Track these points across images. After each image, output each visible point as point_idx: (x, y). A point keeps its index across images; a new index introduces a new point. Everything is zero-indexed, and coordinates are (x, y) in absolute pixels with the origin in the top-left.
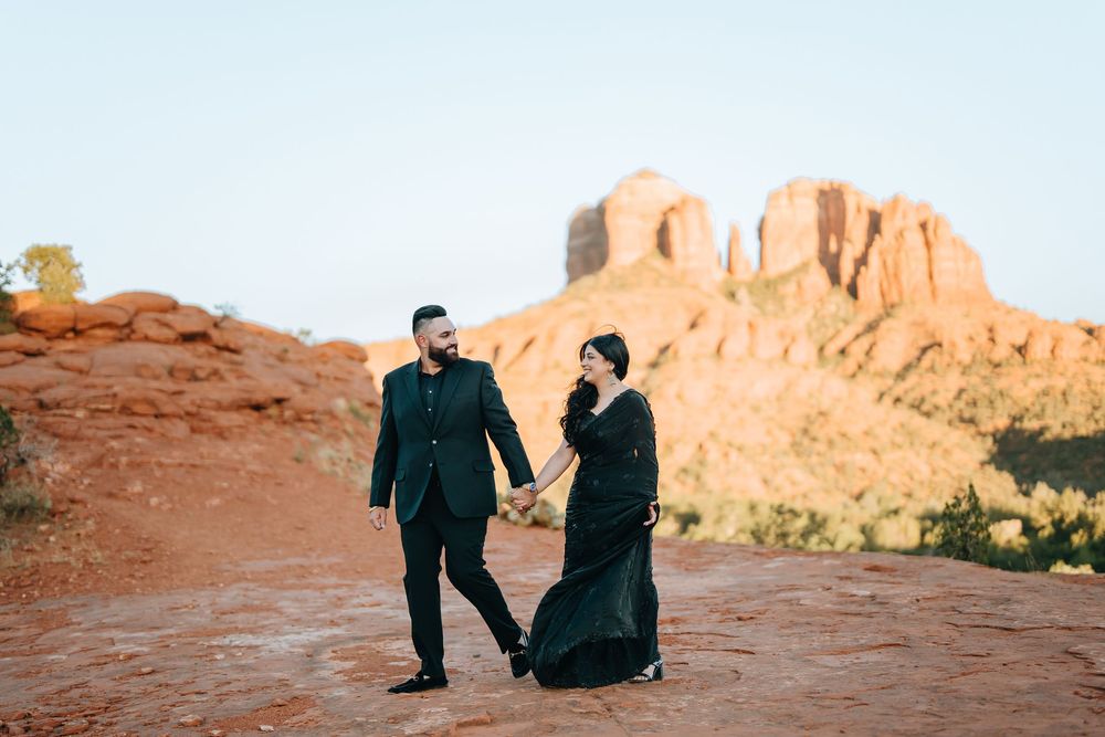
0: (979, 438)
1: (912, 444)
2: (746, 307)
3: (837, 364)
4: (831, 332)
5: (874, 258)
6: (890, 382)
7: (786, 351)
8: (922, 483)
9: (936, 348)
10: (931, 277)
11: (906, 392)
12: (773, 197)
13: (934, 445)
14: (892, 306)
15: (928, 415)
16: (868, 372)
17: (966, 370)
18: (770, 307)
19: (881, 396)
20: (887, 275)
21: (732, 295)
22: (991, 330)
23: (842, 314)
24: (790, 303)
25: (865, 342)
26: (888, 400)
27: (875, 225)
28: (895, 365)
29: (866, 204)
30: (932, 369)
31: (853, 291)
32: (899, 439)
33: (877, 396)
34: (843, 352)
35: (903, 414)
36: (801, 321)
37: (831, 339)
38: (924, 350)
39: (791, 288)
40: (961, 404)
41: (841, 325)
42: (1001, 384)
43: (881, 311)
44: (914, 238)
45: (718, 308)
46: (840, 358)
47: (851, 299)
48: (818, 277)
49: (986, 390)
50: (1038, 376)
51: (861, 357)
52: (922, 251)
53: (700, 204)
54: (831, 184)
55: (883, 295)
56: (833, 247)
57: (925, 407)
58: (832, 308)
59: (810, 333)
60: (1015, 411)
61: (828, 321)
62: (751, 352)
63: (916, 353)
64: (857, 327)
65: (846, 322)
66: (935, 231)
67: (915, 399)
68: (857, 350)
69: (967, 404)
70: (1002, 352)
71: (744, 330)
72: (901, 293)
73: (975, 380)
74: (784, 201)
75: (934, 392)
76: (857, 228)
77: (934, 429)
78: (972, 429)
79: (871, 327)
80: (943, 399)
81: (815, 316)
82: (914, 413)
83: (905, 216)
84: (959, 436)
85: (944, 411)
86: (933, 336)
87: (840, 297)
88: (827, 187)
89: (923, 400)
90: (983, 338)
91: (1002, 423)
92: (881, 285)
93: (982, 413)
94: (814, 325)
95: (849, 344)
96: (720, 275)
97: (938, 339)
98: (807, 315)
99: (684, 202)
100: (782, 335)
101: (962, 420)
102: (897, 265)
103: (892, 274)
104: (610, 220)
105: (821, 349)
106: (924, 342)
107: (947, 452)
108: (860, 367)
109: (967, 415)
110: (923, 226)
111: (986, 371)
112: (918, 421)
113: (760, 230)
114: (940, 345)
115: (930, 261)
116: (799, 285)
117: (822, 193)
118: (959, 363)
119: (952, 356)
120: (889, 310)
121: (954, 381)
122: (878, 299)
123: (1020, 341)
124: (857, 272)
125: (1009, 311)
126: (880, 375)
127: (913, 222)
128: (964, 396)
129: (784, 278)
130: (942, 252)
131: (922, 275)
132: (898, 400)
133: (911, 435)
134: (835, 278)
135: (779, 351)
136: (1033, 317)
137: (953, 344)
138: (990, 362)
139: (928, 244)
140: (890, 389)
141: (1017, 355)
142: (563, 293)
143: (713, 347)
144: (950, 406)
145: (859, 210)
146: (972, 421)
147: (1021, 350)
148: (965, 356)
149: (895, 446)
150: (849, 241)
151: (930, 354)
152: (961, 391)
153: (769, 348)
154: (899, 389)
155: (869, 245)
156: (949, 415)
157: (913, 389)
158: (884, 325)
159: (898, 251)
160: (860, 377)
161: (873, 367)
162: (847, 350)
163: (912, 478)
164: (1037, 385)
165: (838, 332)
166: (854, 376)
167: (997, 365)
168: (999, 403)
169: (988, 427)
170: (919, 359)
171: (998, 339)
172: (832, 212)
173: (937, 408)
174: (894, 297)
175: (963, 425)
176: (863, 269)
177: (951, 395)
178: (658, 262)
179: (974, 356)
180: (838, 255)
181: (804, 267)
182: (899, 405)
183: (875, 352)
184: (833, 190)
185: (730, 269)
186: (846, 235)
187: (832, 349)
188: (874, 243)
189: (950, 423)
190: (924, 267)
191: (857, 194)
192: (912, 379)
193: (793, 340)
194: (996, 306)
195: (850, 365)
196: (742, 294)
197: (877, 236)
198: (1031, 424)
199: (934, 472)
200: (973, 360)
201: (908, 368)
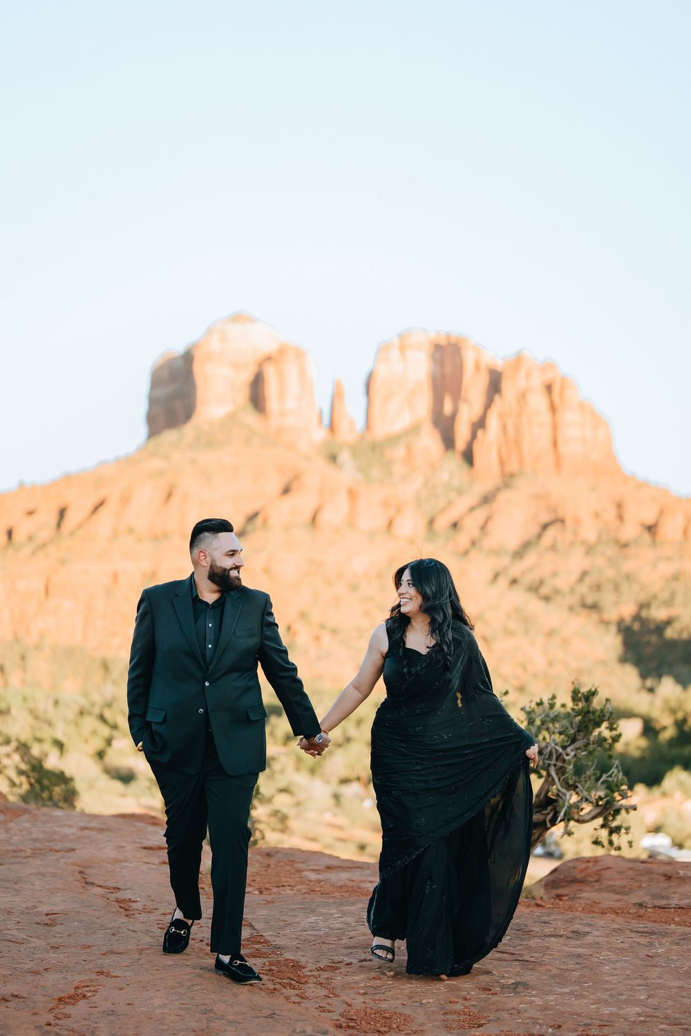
0: (602, 627)
1: (526, 632)
2: (348, 472)
3: (448, 539)
4: (442, 503)
5: (493, 422)
6: (506, 560)
7: (390, 523)
8: (535, 676)
9: (558, 525)
10: (555, 444)
11: (523, 573)
12: (383, 349)
13: (550, 634)
14: (512, 476)
15: (547, 599)
16: (482, 549)
17: (590, 550)
18: (376, 472)
19: (496, 576)
20: (507, 441)
21: (333, 458)
22: (619, 506)
23: (455, 482)
24: (398, 469)
25: (481, 514)
26: (503, 582)
27: (495, 385)
28: (513, 542)
29: (485, 361)
30: (553, 548)
31: (468, 457)
32: (512, 625)
33: (490, 576)
34: (455, 525)
35: (519, 597)
36: (410, 489)
37: (443, 510)
38: (545, 527)
39: (399, 452)
40: (583, 588)
41: (453, 495)
42: (628, 566)
43: (499, 481)
44: (538, 401)
45: (317, 470)
46: (452, 533)
47: (465, 467)
48: (430, 440)
49: (610, 573)
50: (668, 559)
51: (475, 533)
52: (545, 416)
53: (300, 355)
54: (448, 337)
55: (502, 463)
56: (448, 408)
57: (545, 590)
58: (444, 476)
59: (419, 503)
60: (643, 597)
61: (439, 491)
62: (351, 521)
63: (535, 530)
64: (472, 498)
65: (460, 492)
66: (561, 395)
67: (533, 581)
68: (471, 525)
69: (591, 588)
70: (630, 531)
71: (343, 498)
72: (521, 463)
73: (599, 561)
74: (395, 354)
75: (555, 574)
76: (475, 388)
77: (551, 615)
78: (594, 616)
79: (487, 499)
80: (564, 581)
81: (426, 484)
82: (531, 596)
83: (528, 376)
84: (580, 623)
85: (564, 596)
86: (555, 510)
87: (453, 465)
88: (443, 342)
89: (541, 582)
90: (611, 514)
91: (627, 610)
92: (500, 452)
93: (607, 598)
94: (424, 494)
95: (462, 518)
96: (320, 434)
97: (561, 514)
98: (417, 482)
99: (282, 351)
100: (386, 504)
101: (584, 605)
102: (517, 429)
103: (513, 441)
104: (197, 368)
105: (431, 522)
106: (545, 518)
107: (565, 642)
108: (473, 543)
109: (590, 600)
110: (549, 388)
111: (611, 551)
112: (534, 605)
113: (368, 386)
114: (562, 521)
115: (555, 427)
116: (409, 450)
117: (438, 347)
118: (583, 542)
119: (576, 534)
120: (508, 480)
121: (577, 562)
122: (495, 469)
123: (650, 519)
124: (474, 437)
125: (641, 485)
126: (496, 552)
127: (537, 381)
128: (588, 579)
129: (393, 440)
130: (569, 417)
131: (545, 443)
132: (514, 582)
133: (527, 621)
134: (449, 442)
135: (381, 522)
136: (665, 493)
137: (577, 521)
138: (617, 541)
139: (553, 408)
140: (505, 569)
141: (647, 537)
142: (141, 449)
143: (307, 516)
144: (572, 590)
145: (477, 366)
146: (594, 607)
147: (651, 529)
148: (590, 534)
149: (509, 633)
150: (466, 401)
151: (552, 532)
152: (585, 574)
153: (370, 518)
154: (517, 569)
155: (488, 405)
156: (574, 599)
157: (531, 570)
158: (503, 497)
159: (520, 414)
160: (473, 554)
161: (487, 543)
162: (460, 524)
163: (525, 669)
164: (666, 569)
165: (450, 503)
166: (466, 553)
167: (625, 546)
168: (625, 587)
169: (612, 614)
170: (539, 536)
171: (627, 516)
172: (448, 369)
173: (557, 591)
174: (513, 466)
175: (584, 612)
176: (480, 433)
177: (573, 578)
178: (251, 417)
179: (600, 535)
180: (453, 418)
181: (415, 429)
182: (515, 587)
183: (490, 527)
184: (449, 344)
185: (332, 428)
186: (463, 394)
187: (443, 523)
188: (493, 404)
189: (571, 608)
190: (547, 433)
191: (476, 349)
192: (531, 558)
193: (399, 511)
194: (627, 479)
195: (463, 539)
196: (345, 457)
197: (497, 397)
198: (658, 613)
199: (550, 664)
200: (599, 541)
201: (526, 546)
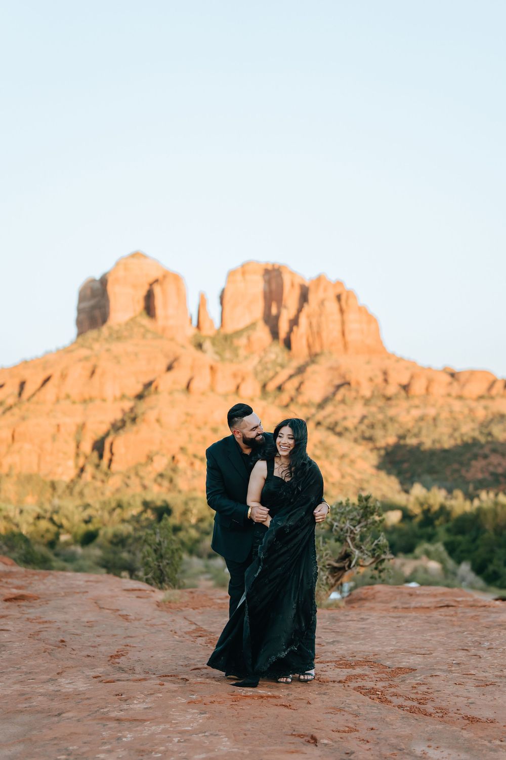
1: (327, 456)
2: (210, 355)
3: (275, 397)
4: (271, 374)
5: (303, 321)
6: (313, 410)
7: (238, 388)
9: (346, 386)
10: (343, 334)
11: (325, 418)
12: (231, 275)
13: (343, 457)
14: (316, 355)
15: (340, 434)
16: (297, 403)
17: (367, 402)
18: (228, 355)
20: (312, 333)
21: (200, 346)
22: (385, 373)
23: (279, 360)
24: (242, 352)
25: (295, 381)
27: (304, 296)
28: (317, 398)
29: (297, 282)
30: (343, 401)
31: (288, 344)
34: (280, 388)
35: (322, 434)
36: (250, 365)
37: (272, 378)
38: (338, 387)
39: (243, 341)
40: (363, 427)
41: (278, 369)
42: (392, 412)
43: (308, 359)
44: (332, 307)
45: (189, 355)
46: (278, 393)
47: (286, 351)
48: (263, 333)
49: (380, 417)
50: (417, 407)
51: (293, 393)
52: (337, 316)
53: (177, 278)
54: (273, 265)
55: (309, 346)
56: (274, 311)
57: (338, 429)
58: (272, 356)
59: (256, 374)
60: (401, 432)
61: (269, 366)
62: (212, 388)
63: (331, 389)
64: (290, 370)
65: (282, 366)
66: (347, 302)
67: (331, 423)
68: (290, 387)
69: (368, 427)
70: (392, 390)
71: (207, 372)
72: (322, 347)
73: (373, 409)
74: (239, 278)
75: (345, 418)
76: (291, 299)
77: (343, 445)
78: (371, 445)
79: (301, 370)
80: (350, 423)
81: (260, 362)
82: (330, 433)
83: (325, 291)
84: (361, 450)
85: (351, 432)
86: (344, 377)
87: (276, 352)
88: (270, 267)
89: (336, 424)
90: (379, 379)
91: (392, 440)
92: (308, 340)
93: (378, 433)
94: (259, 368)
95: (284, 383)
96: (190, 331)
97: (348, 379)
98: (255, 361)
99: (165, 276)
100: (235, 375)
101: (364, 438)
102: (319, 326)
103: (316, 333)
104: (110, 289)
105: (264, 386)
106: (337, 382)
107: (352, 462)
108: (292, 400)
109: (367, 434)
110: (339, 297)
111: (381, 403)
112: (332, 439)
113: (222, 298)
114: (349, 384)
115: (343, 323)
116: (249, 339)
117: (267, 272)
118: (363, 397)
119: (357, 391)
120: (313, 358)
121: (359, 410)
122: (305, 351)
123: (405, 381)
124: (291, 330)
125: (399, 360)
126: (306, 405)
127: (331, 294)
128: (366, 421)
129: (238, 334)
130: (352, 317)
131: (337, 333)
132: (318, 424)
134: (274, 334)
135: (233, 388)
136: (414, 364)
137: (358, 383)
138: (384, 396)
139: (342, 311)
140: (313, 415)
141: (403, 393)
142: (74, 343)
143: (183, 385)
144: (356, 428)
145: (293, 285)
146: (370, 439)
147: (406, 388)
148: (366, 392)
150: (285, 307)
151: (342, 391)
152: (364, 418)
153: (225, 385)
154: (320, 416)
155: (300, 310)
156: (355, 434)
157: (329, 416)
158: (310, 369)
159: (320, 315)
160: (292, 406)
161: (301, 399)
162: (282, 387)
164: (416, 413)
165: (276, 374)
166: (287, 406)
167: (389, 399)
168: (390, 426)
169: (381, 443)
170: (334, 394)
171: (390, 380)
172: (274, 287)
173: (346, 429)
174: (317, 349)
175: (364, 442)
176: (295, 327)
177: (356, 420)
178: (145, 320)
179: (373, 392)
180: (277, 317)
181: (253, 326)
182: (319, 427)
183: (303, 388)
184: (274, 269)
185: (199, 327)
186: (284, 303)
187: (272, 386)
188: (304, 309)
189: (356, 441)
190: (338, 327)
191: (291, 273)
192: (329, 409)
193: (244, 379)
194: (390, 356)
195: (285, 398)
196: (207, 345)
197: (306, 305)
198: (412, 441)
199: (343, 476)
200: (373, 396)
201: (326, 400)
